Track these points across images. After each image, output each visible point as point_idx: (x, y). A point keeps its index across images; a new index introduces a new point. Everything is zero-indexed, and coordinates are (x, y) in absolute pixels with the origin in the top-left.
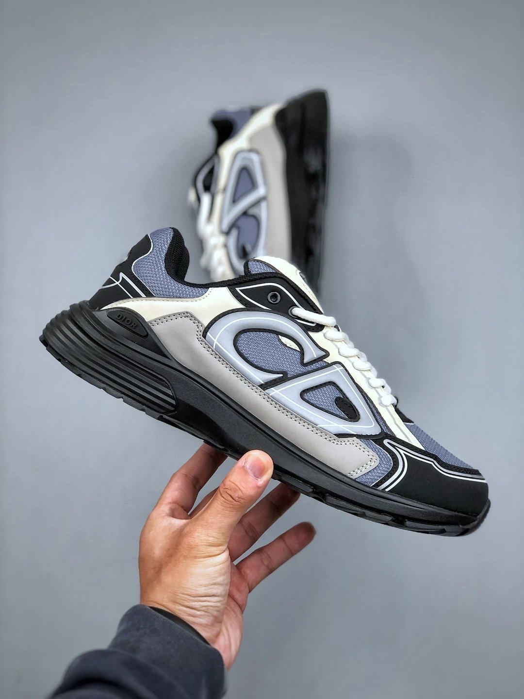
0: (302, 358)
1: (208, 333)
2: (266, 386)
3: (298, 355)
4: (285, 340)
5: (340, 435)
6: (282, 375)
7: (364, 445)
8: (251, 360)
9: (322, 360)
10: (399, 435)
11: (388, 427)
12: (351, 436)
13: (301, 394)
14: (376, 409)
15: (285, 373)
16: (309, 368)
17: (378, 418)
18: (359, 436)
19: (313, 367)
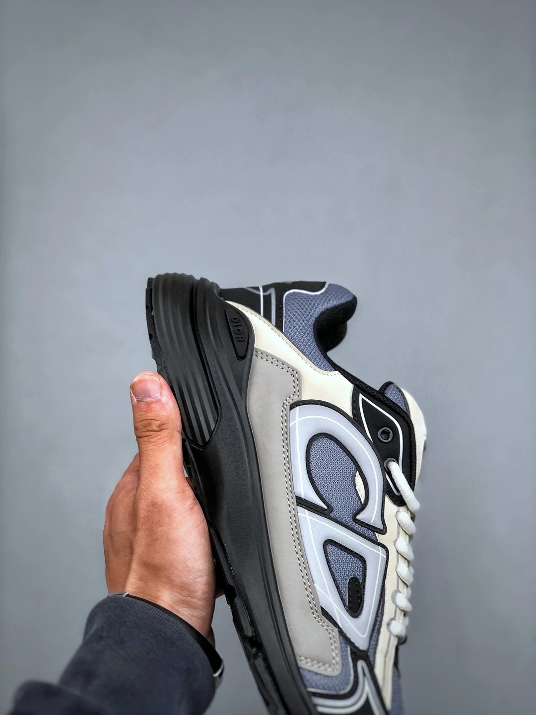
0: (358, 513)
1: (298, 407)
2: (302, 502)
3: (357, 506)
4: (359, 480)
5: (325, 613)
6: (326, 508)
7: (338, 644)
8: (312, 468)
9: (373, 531)
10: (378, 671)
11: (375, 653)
12: (335, 624)
13: (326, 541)
14: (380, 625)
15: (330, 509)
16: (356, 526)
17: (375, 635)
18: (341, 632)
19: (362, 529)
